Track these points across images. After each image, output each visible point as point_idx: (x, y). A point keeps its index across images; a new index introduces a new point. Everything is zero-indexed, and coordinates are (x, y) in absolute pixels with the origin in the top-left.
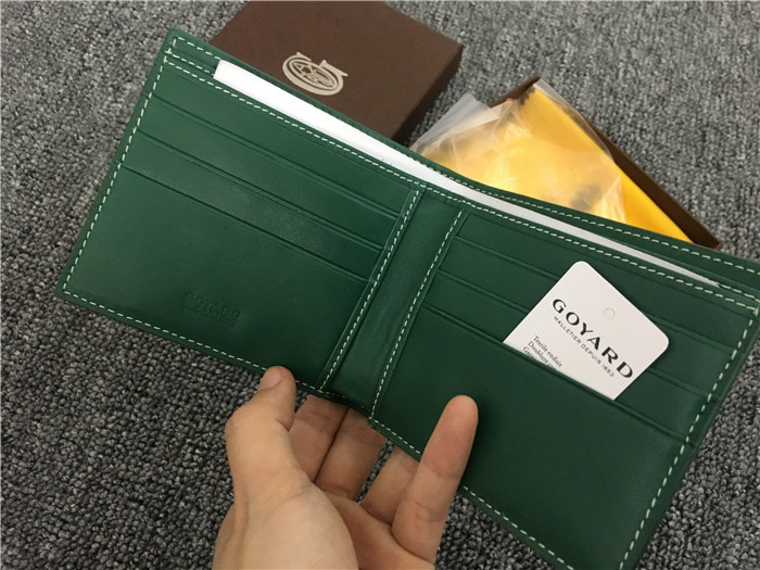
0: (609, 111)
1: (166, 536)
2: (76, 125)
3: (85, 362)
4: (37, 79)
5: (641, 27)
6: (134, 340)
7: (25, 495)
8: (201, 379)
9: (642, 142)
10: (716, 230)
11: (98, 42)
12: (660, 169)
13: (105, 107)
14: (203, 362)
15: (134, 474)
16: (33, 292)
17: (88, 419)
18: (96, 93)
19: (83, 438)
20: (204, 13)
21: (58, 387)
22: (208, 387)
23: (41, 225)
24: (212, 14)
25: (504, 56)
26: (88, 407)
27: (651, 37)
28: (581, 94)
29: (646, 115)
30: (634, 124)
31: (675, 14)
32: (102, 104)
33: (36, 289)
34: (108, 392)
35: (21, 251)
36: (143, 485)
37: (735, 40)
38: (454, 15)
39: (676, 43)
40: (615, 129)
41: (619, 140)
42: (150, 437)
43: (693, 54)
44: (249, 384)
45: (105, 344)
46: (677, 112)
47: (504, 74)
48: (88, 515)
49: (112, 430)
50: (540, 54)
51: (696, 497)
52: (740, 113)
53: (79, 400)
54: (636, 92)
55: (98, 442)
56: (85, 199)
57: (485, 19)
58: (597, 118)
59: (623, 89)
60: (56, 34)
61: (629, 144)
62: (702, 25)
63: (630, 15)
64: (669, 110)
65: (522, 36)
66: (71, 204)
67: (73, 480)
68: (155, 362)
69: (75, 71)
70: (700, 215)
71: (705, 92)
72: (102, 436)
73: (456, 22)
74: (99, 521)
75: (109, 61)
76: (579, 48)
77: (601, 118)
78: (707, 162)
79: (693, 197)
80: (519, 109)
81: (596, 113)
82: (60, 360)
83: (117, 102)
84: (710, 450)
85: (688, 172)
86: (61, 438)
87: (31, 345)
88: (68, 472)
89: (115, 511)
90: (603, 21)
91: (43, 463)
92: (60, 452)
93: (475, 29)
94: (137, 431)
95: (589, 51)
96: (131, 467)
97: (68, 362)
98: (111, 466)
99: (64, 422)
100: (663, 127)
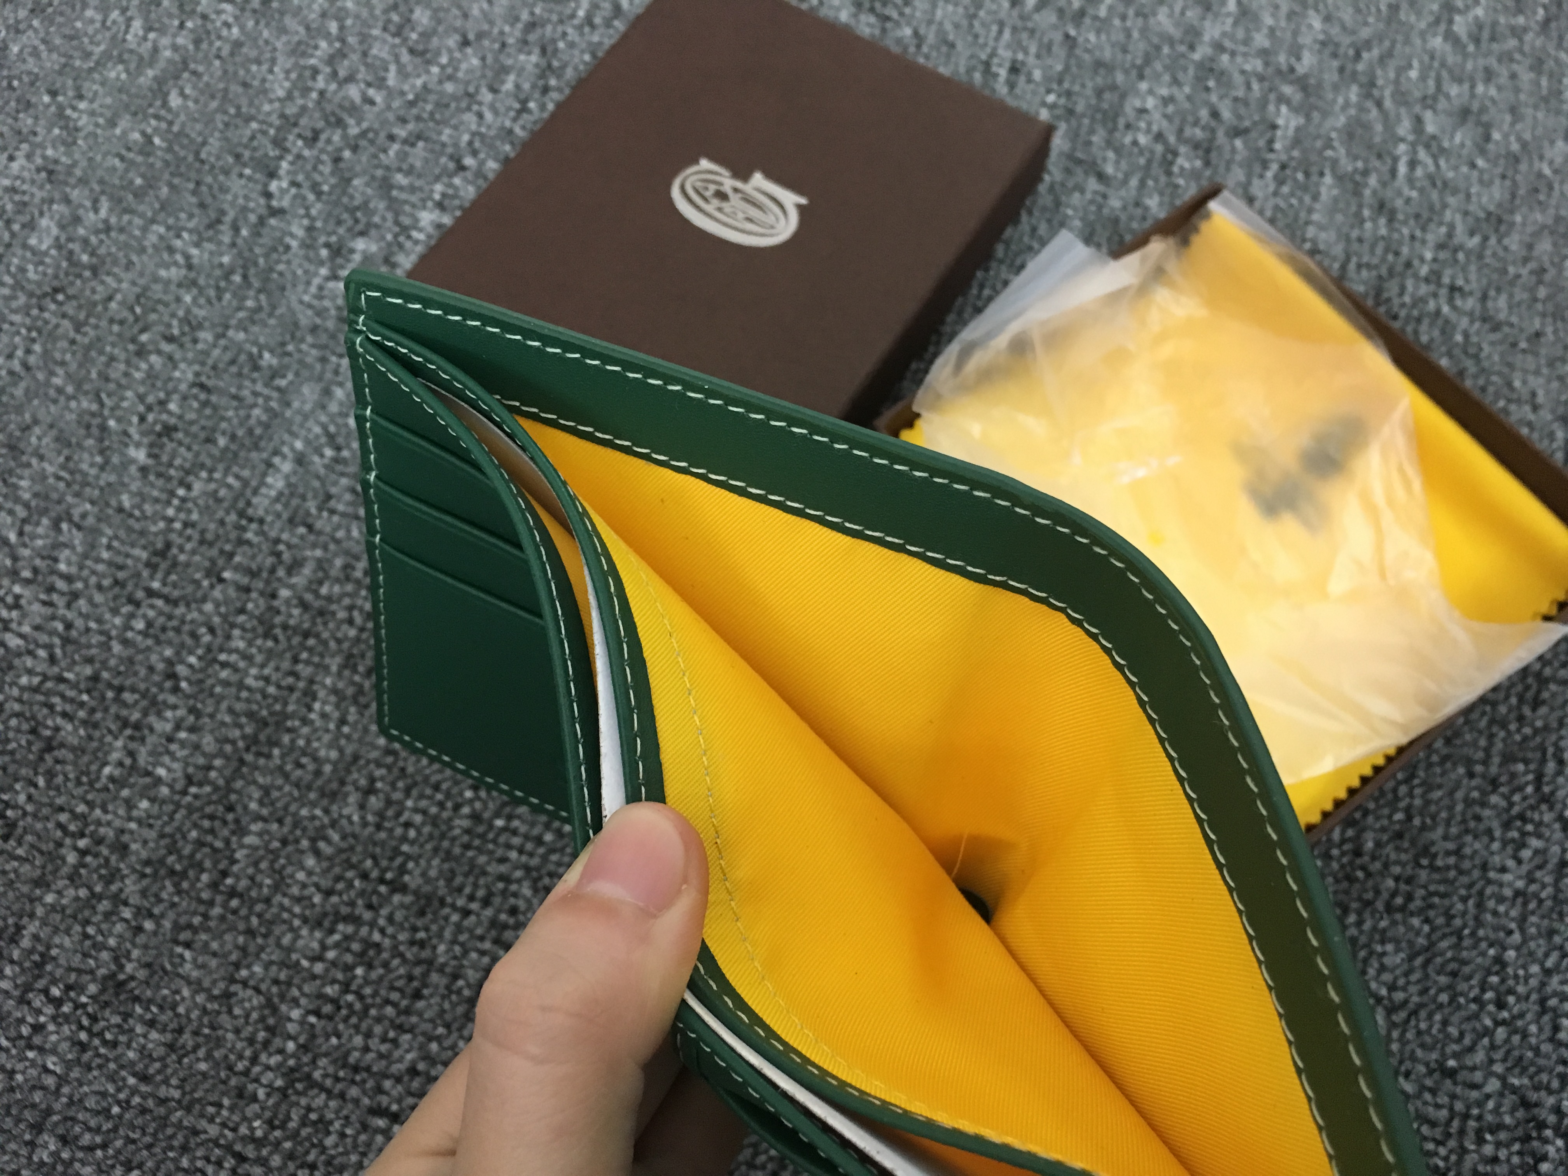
0: (1379, 251)
2: (255, 329)
3: (280, 821)
4: (179, 236)
5: (1443, 64)
6: (377, 773)
7: (163, 1101)
8: (515, 855)
9: (1453, 317)
11: (299, 157)
12: (1499, 373)
13: (313, 289)
14: (519, 817)
15: (381, 1056)
16: (172, 676)
17: (286, 940)
18: (296, 262)
19: (276, 982)
20: (509, 85)
21: (225, 874)
22: (527, 869)
23: (189, 539)
24: (526, 86)
25: (1142, 139)
26: (285, 915)
27: (1466, 86)
28: (1315, 217)
29: (1461, 256)
30: (1434, 278)
31: (1518, 33)
32: (308, 283)
33: (181, 670)
34: (325, 883)
35: (151, 593)
36: (399, 1080)
38: (1031, 60)
39: (1523, 97)
40: (1392, 289)
41: (1403, 313)
42: (411, 978)
45: (319, 782)
46: (1530, 247)
47: (1142, 182)
48: (288, 1145)
49: (334, 963)
50: (1221, 133)
53: (268, 901)
54: (1438, 206)
55: (307, 989)
56: (276, 483)
57: (1099, 64)
58: (1352, 266)
60: (215, 143)
61: (1426, 322)
63: (1418, 42)
64: (1514, 242)
65: (1179, 95)
66: (248, 492)
67: (257, 1069)
68: (418, 818)
69: (253, 218)
72: (314, 977)
73: (1037, 75)
74: (311, 1157)
75: (319, 194)
76: (1308, 117)
77: (1359, 266)
80: (1179, 256)
81: (1348, 257)
82: (230, 817)
86: (232, 980)
87: (171, 786)
88: (248, 1053)
89: (343, 1135)
90: (1358, 56)
91: (196, 1033)
92: (230, 1012)
93: (1077, 88)
94: (386, 965)
95: (1330, 123)
96: (374, 1043)
97: (245, 820)
98: (334, 1041)
99: (237, 947)
100: (1502, 282)
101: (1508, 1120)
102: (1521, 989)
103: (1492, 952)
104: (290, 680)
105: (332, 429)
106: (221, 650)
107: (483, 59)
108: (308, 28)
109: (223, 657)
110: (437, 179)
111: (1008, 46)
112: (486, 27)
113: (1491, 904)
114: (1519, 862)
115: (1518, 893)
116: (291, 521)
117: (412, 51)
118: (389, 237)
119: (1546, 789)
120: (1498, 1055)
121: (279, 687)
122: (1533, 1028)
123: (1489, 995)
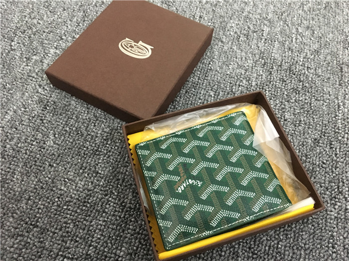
0: (290, 59)
2: (6, 78)
5: (302, 17)
6: (31, 194)
8: (69, 216)
9: (308, 74)
11: (20, 36)
13: (21, 68)
14: (70, 206)
18: (17, 62)
20: (75, 20)
22: (72, 220)
24: (79, 20)
25: (232, 34)
27: (308, 21)
28: (274, 51)
29: (309, 60)
30: (303, 65)
31: (319, 10)
34: (15, 225)
38: (204, 15)
39: (321, 24)
40: (293, 67)
42: (38, 252)
43: (331, 29)
44: (97, 217)
45: (15, 197)
46: (326, 58)
47: (232, 43)
49: (17, 248)
50: (250, 32)
54: (303, 49)
55: (8, 256)
57: (221, 16)
58: (283, 62)
59: (296, 47)
61: (302, 75)
62: (334, 14)
63: (296, 11)
65: (240, 24)
68: (42, 207)
69: (7, 51)
71: (339, 47)
72: (11, 252)
73: (206, 18)
75: (24, 46)
76: (271, 28)
77: (285, 63)
78: (345, 83)
79: (340, 101)
81: (282, 60)
83: (28, 66)
85: (335, 88)
90: (282, 14)
93: (216, 21)
94: (31, 249)
95: (276, 30)
100: (319, 66)
102: (338, 243)
103: (330, 233)
104: (8, 169)
105: (24, 103)
107: (69, 14)
108: (24, 6)
110: (55, 42)
111: (199, 12)
112: (70, 6)
113: (329, 220)
114: (335, 209)
115: (335, 217)
116: (11, 127)
117: (50, 12)
118: (42, 55)
119: (340, 190)
121: (5, 171)
122: (342, 253)
123: (330, 245)
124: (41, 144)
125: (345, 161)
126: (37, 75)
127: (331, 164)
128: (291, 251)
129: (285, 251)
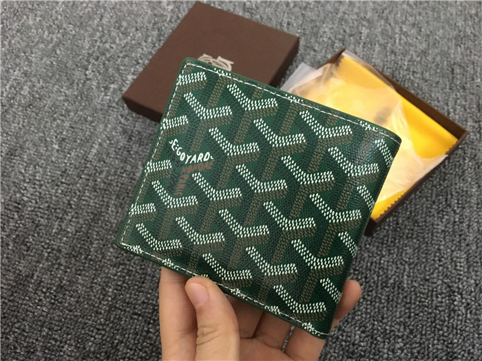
0: (392, 64)
1: (155, 333)
2: (85, 111)
3: (102, 240)
4: (62, 88)
5: (407, 12)
7: (76, 316)
9: (414, 79)
10: (466, 125)
11: (94, 64)
12: (428, 93)
13: (100, 99)
15: (135, 299)
16: (70, 204)
17: (107, 271)
18: (95, 92)
19: (104, 282)
20: (150, 40)
21: (88, 255)
23: (72, 168)
24: (155, 40)
25: (325, 40)
26: (106, 265)
27: (414, 18)
28: (374, 56)
29: (415, 63)
30: (408, 69)
32: (99, 97)
33: (72, 202)
34: (116, 255)
35: (62, 183)
36: (140, 305)
37: (466, 12)
38: (293, 21)
39: (430, 19)
40: (397, 73)
41: (400, 80)
42: (141, 278)
43: (441, 24)
45: (112, 229)
46: (434, 59)
47: (326, 51)
48: (111, 325)
49: (120, 276)
50: (346, 36)
51: (470, 286)
52: (475, 55)
53: (100, 261)
54: (408, 50)
55: (113, 283)
56: (94, 151)
57: (312, 21)
58: (385, 68)
60: (70, 62)
61: (407, 81)
63: (400, 6)
64: (430, 58)
65: (335, 27)
66: (87, 154)
67: (101, 306)
69: (82, 81)
70: (455, 117)
71: (450, 45)
72: (115, 280)
73: (295, 25)
74: (117, 328)
75: (100, 74)
76: (370, 29)
77: (387, 68)
78: (457, 86)
79: (450, 108)
80: (336, 69)
81: (384, 66)
82: (89, 240)
83: (106, 95)
84: (476, 257)
85: (445, 93)
86: (92, 283)
87: (72, 233)
88: (98, 302)
89: (126, 321)
90: (383, 12)
91: (84, 298)
92: (93, 291)
93: (306, 27)
94: (134, 275)
95: (376, 31)
96: (132, 296)
97: (93, 241)
98: (121, 296)
99: (93, 274)
100: (427, 69)
101: (444, 291)
102: (445, 256)
103: (436, 247)
104: (102, 203)
105: (108, 136)
106: (83, 196)
107: (142, 34)
108: (93, 30)
109: (83, 198)
110: (132, 67)
111: (286, 18)
112: (142, 25)
113: (435, 234)
114: (442, 222)
115: (443, 231)
116: (99, 161)
117: (122, 33)
118: (120, 83)
119: (449, 203)
120: (440, 274)
121: (99, 205)
122: (450, 266)
123: (437, 258)
124: (131, 175)
125: (454, 173)
126: (117, 104)
127: (439, 176)
128: (394, 266)
129: (388, 266)
